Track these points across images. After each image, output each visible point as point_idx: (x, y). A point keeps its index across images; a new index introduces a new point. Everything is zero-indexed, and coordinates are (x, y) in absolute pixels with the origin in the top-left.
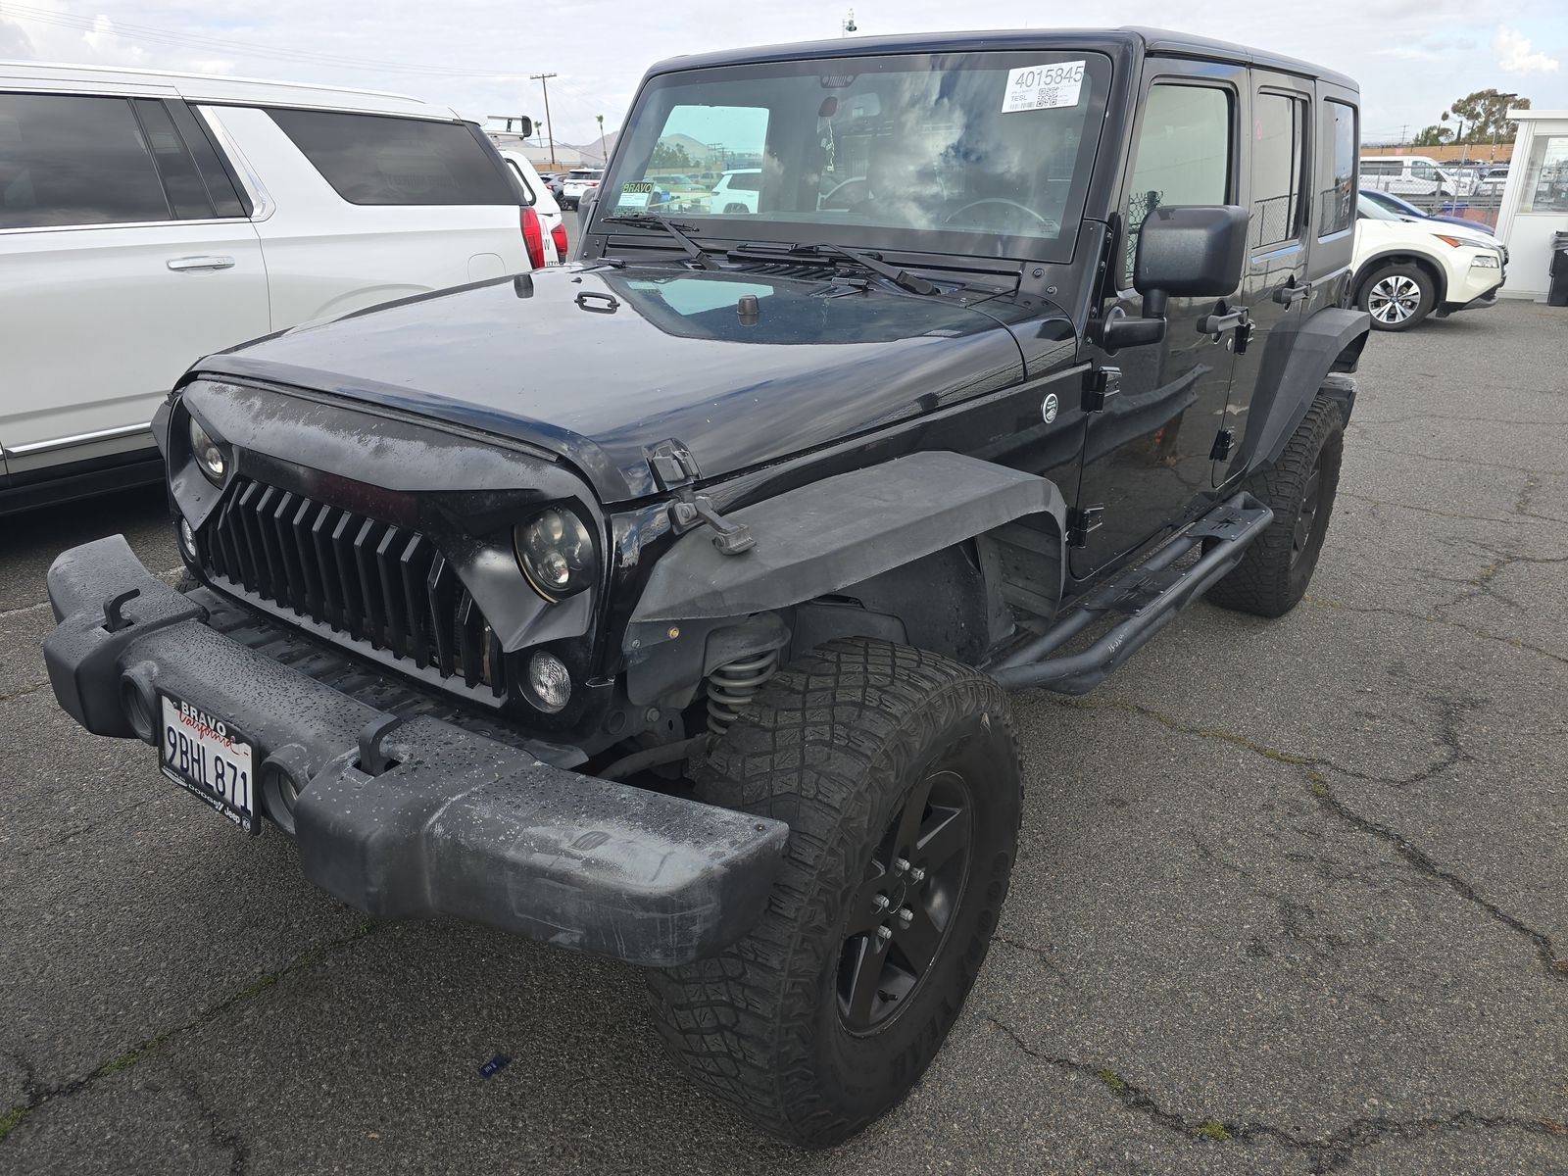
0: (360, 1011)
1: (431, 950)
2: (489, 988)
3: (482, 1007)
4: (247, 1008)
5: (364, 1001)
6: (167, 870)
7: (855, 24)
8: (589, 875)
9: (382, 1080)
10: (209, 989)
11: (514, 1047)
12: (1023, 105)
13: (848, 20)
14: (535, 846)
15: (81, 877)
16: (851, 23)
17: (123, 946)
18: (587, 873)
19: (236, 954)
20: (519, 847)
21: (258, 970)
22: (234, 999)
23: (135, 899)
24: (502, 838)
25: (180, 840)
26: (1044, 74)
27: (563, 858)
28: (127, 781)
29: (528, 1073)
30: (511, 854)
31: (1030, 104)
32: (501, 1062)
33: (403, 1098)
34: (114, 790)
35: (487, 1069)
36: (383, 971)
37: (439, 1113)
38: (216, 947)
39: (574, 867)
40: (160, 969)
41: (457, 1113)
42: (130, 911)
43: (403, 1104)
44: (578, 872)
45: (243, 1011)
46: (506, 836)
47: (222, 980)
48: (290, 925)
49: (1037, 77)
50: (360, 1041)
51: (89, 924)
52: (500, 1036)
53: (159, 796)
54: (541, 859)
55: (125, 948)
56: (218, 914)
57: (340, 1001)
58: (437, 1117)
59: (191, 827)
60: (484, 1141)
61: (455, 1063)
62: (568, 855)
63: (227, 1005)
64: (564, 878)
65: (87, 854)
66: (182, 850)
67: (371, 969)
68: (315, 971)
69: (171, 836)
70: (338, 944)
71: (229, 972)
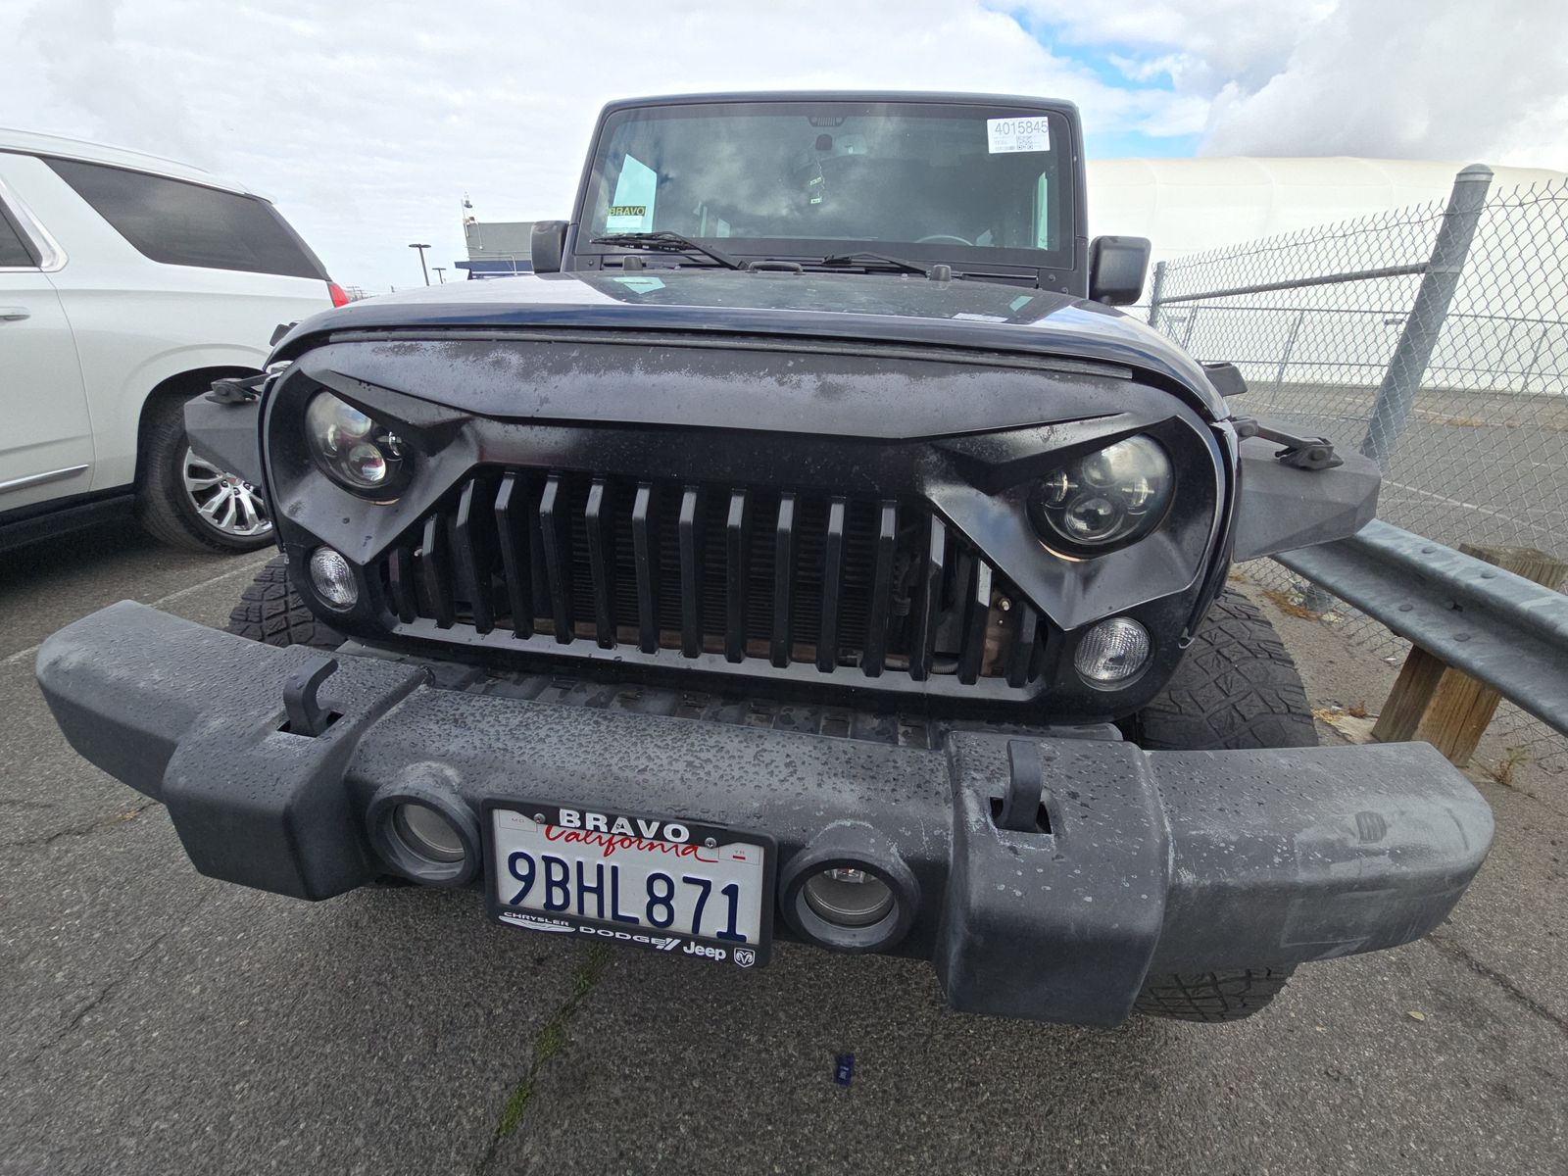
0: (659, 1078)
1: (672, 974)
2: (763, 988)
3: (775, 1011)
4: (523, 1143)
5: (652, 1063)
6: (266, 1010)
7: (471, 203)
8: (1408, 869)
9: (753, 1147)
10: (451, 1145)
11: (840, 1038)
12: (1007, 148)
13: (465, 200)
14: (1325, 856)
15: (138, 1067)
16: (467, 202)
17: (277, 1140)
18: (1404, 868)
19: (450, 1079)
20: (1306, 864)
21: (495, 1087)
22: (496, 1140)
23: (247, 1068)
24: (1277, 860)
25: (257, 965)
26: (1017, 124)
27: (1366, 860)
28: (117, 915)
29: (878, 1059)
30: (1303, 876)
31: (1012, 148)
32: (844, 1061)
33: (793, 1157)
34: (107, 934)
35: (843, 1075)
36: (642, 1020)
37: (844, 1152)
38: (415, 1083)
39: (1384, 866)
40: (358, 1150)
41: (859, 1142)
42: (252, 1087)
43: (800, 1164)
44: (1393, 870)
45: (519, 1149)
46: (1280, 855)
47: (459, 1123)
48: (490, 1012)
49: (1012, 128)
50: (691, 1114)
51: (199, 1130)
52: (818, 1034)
53: (183, 921)
54: (1343, 871)
55: (283, 1143)
56: (385, 1038)
57: (626, 1077)
58: (846, 1158)
59: (261, 944)
60: (912, 1158)
61: (805, 1086)
62: (1369, 853)
63: (492, 1153)
64: (1379, 883)
65: (126, 1033)
66: (268, 976)
67: (627, 1023)
68: (567, 1055)
69: (240, 966)
70: (569, 1011)
71: (459, 1107)
